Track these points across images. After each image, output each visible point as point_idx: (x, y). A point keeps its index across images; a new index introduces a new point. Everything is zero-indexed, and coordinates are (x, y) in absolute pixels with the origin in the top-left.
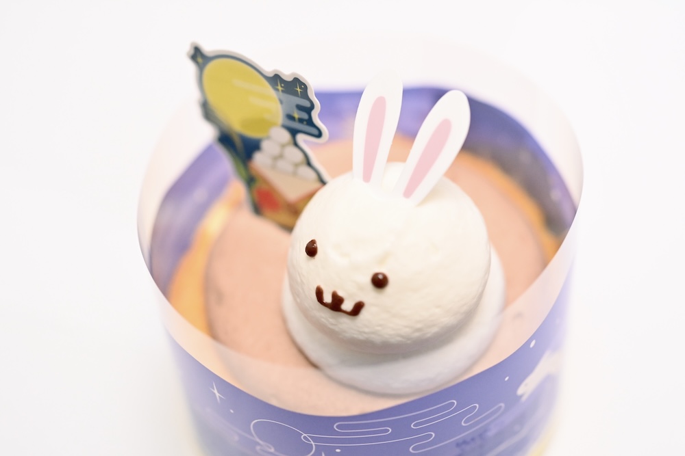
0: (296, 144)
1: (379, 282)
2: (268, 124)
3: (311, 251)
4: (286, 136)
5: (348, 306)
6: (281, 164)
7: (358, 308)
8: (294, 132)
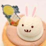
0: (16, 15)
1: (32, 27)
2: (12, 13)
3: (23, 25)
4: (15, 14)
5: (29, 31)
6: (14, 18)
7: (30, 31)
8: (16, 13)
